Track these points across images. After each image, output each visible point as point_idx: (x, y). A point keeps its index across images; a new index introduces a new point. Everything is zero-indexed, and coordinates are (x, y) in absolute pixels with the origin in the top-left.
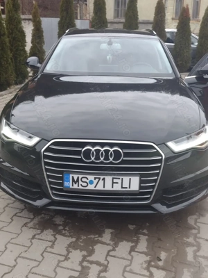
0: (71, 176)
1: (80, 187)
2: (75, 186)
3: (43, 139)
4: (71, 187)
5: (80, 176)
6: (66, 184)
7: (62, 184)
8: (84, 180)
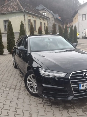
0: (82, 84)
1: (85, 88)
2: (83, 88)
3: (68, 73)
4: (82, 89)
5: (85, 84)
6: (80, 88)
7: (78, 89)
8: (86, 85)
